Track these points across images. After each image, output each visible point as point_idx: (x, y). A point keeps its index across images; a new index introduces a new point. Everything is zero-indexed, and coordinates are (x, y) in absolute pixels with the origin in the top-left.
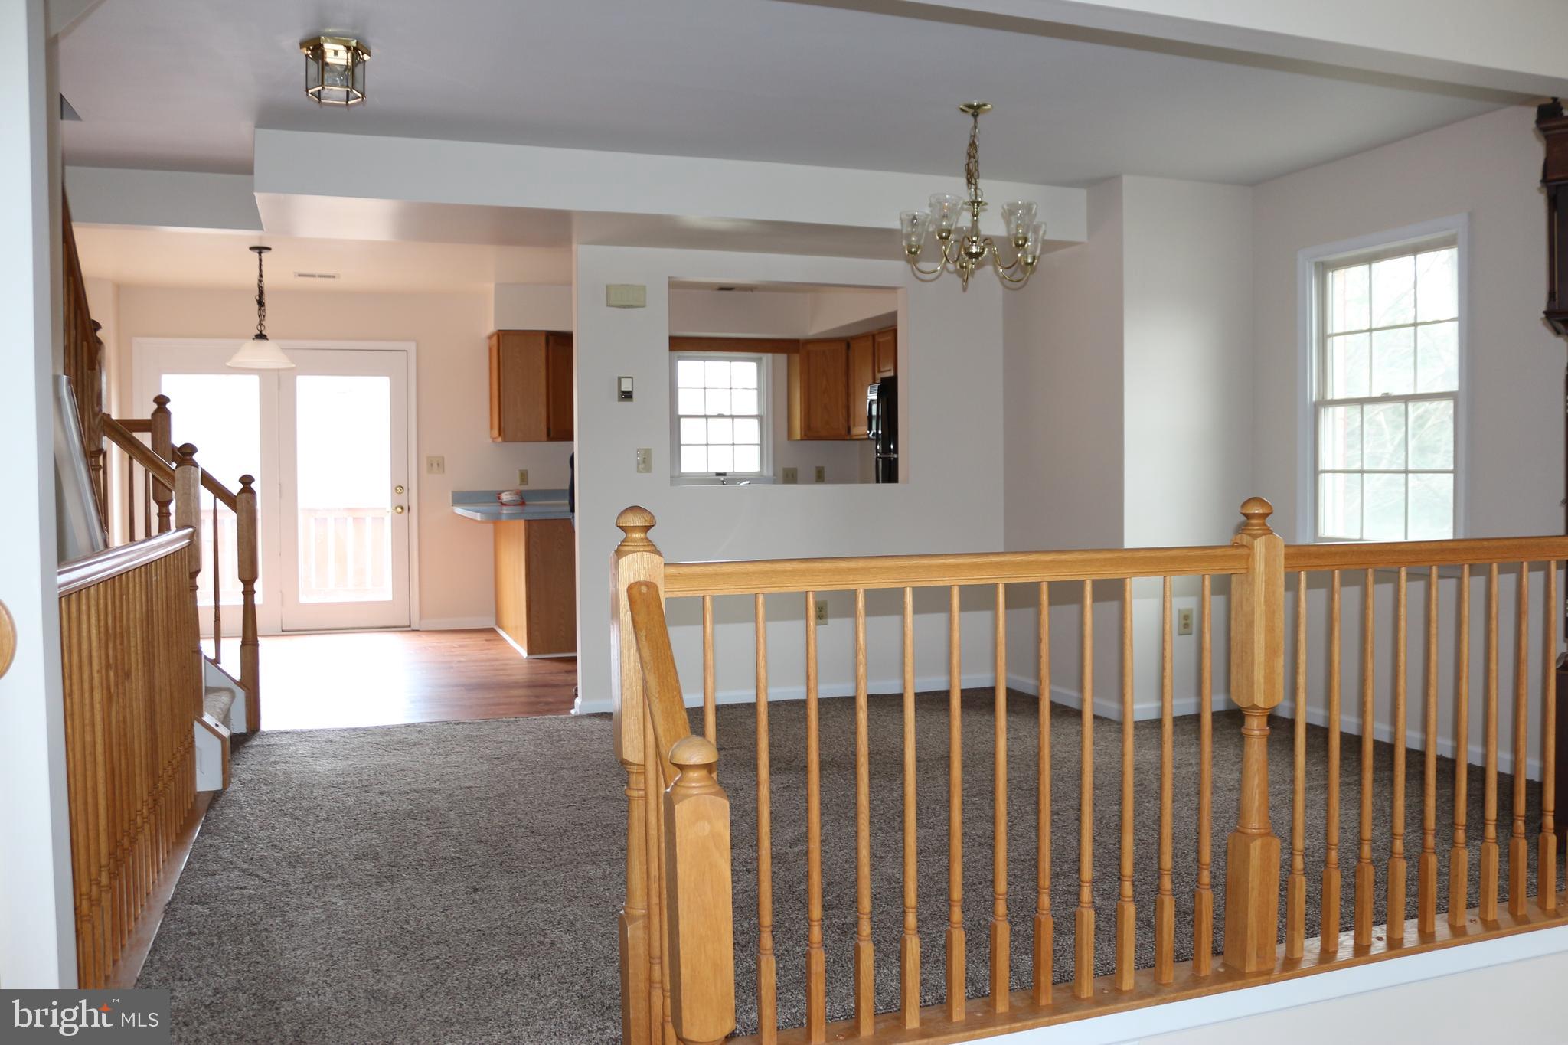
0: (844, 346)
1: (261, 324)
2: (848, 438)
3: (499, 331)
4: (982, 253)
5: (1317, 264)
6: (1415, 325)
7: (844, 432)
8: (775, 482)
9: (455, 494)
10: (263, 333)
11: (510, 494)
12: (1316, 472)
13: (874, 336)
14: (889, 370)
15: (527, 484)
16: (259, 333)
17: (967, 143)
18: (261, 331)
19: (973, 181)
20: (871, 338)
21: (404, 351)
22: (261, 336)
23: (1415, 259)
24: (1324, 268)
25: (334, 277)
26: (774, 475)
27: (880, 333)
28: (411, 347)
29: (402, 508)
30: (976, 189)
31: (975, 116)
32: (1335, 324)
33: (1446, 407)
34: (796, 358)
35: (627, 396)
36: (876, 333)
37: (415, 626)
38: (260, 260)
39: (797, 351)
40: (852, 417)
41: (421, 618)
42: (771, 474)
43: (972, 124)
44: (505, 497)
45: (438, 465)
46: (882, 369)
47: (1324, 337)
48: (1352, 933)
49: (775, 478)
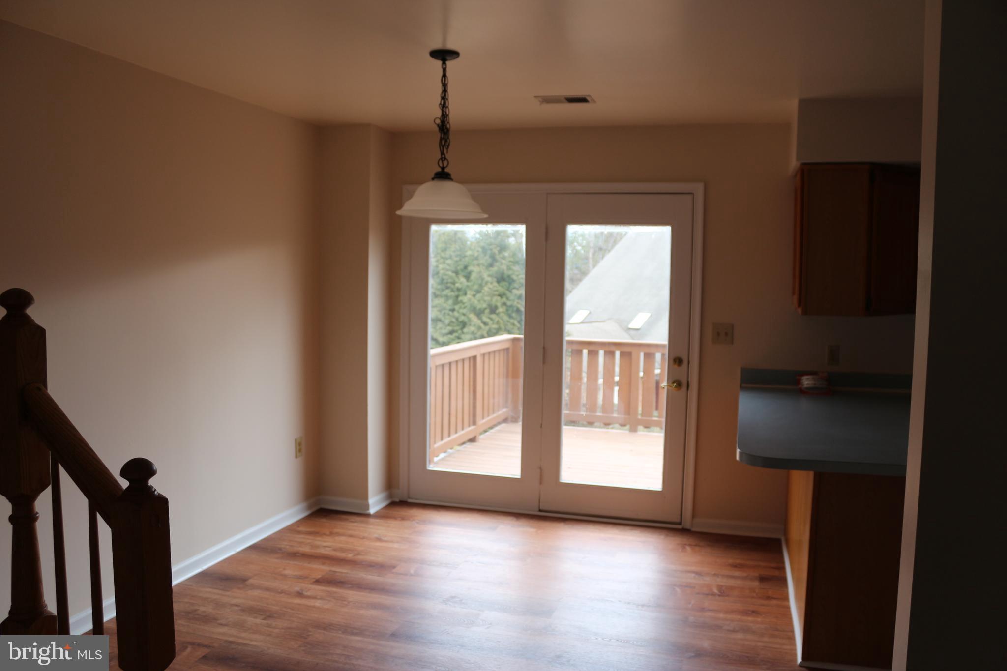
1: (443, 158)
3: (803, 165)
9: (744, 371)
10: (446, 170)
11: (813, 379)
16: (439, 170)
18: (443, 168)
21: (690, 194)
22: (443, 175)
25: (583, 100)
28: (698, 189)
29: (677, 384)
37: (687, 524)
38: (444, 70)
41: (694, 516)
44: (807, 382)
45: (726, 334)
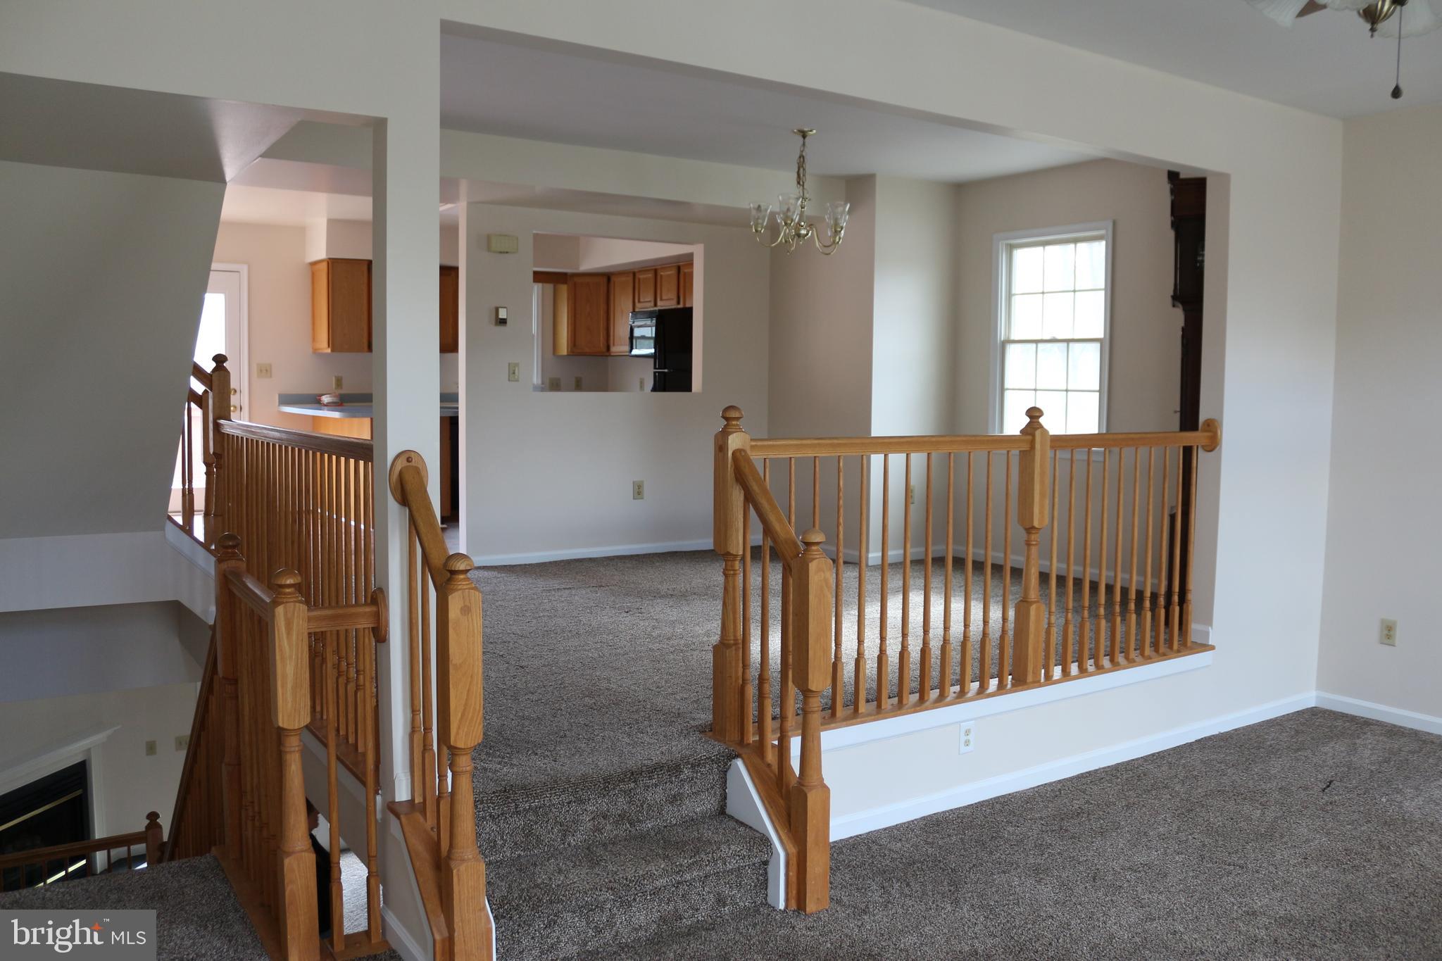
0: (605, 280)
2: (607, 354)
3: (330, 259)
4: (807, 234)
5: (1007, 245)
6: (1074, 291)
7: (604, 349)
8: (543, 390)
9: (281, 396)
11: (330, 397)
12: (1003, 390)
13: (634, 274)
14: (649, 301)
15: (341, 388)
17: (798, 156)
19: (801, 183)
20: (631, 275)
21: (238, 272)
23: (1075, 247)
24: (1011, 248)
26: (543, 384)
27: (640, 271)
28: (244, 270)
30: (803, 188)
31: (804, 137)
32: (1016, 289)
33: (1096, 347)
34: (564, 289)
35: (503, 322)
36: (636, 270)
39: (565, 282)
40: (612, 338)
42: (540, 382)
43: (802, 143)
44: (326, 399)
45: (267, 371)
46: (642, 300)
47: (1010, 295)
48: (1077, 664)
49: (543, 386)
